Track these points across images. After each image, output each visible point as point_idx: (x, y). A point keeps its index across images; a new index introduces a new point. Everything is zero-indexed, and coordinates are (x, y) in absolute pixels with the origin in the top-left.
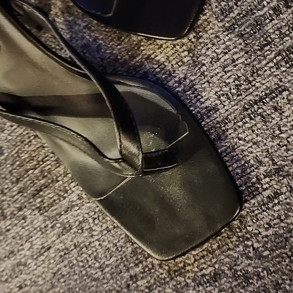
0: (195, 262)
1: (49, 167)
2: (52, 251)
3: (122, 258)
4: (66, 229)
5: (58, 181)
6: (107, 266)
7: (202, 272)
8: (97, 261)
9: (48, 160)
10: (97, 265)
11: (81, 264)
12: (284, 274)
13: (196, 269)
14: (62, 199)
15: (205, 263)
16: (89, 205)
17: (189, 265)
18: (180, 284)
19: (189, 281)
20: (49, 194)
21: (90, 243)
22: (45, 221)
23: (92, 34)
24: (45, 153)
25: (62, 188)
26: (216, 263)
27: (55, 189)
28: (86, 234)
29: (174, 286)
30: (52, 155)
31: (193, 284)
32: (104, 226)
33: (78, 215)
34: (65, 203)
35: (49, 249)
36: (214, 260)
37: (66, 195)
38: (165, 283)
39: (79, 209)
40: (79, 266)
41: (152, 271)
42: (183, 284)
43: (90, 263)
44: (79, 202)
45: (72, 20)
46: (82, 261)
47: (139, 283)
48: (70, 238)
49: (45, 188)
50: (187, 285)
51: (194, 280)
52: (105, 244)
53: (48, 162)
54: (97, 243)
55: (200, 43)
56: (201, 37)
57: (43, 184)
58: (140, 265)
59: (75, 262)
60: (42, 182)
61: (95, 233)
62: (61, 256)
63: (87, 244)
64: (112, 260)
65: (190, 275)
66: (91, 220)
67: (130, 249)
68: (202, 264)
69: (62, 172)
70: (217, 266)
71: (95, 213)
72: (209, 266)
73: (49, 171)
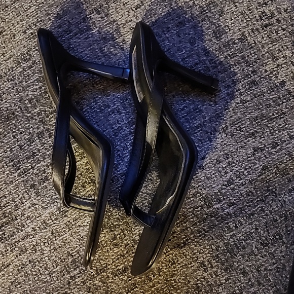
0: (113, 262)
1: (10, 210)
2: (10, 267)
3: (65, 266)
4: (23, 251)
5: (17, 219)
6: (54, 272)
7: (117, 268)
8: (47, 270)
9: (8, 206)
10: (47, 272)
11: (34, 273)
12: (163, 263)
13: (114, 267)
14: (20, 231)
15: (119, 263)
16: (40, 234)
17: (109, 265)
18: (104, 277)
19: (109, 275)
20: (9, 228)
21: (42, 258)
22: (5, 247)
23: (45, 127)
24: (6, 201)
25: (20, 224)
26: (125, 262)
27: (14, 225)
28: (39, 253)
29: (100, 279)
30: (12, 202)
31: (112, 276)
32: (52, 247)
33: (32, 241)
34: (22, 234)
35: (8, 266)
36: (124, 260)
37: (23, 228)
38: (94, 278)
39: (33, 237)
40: (32, 275)
41: (86, 271)
42: (106, 277)
43: (41, 272)
44: (33, 233)
45: (30, 116)
46: (35, 271)
47: (76, 280)
48: (26, 257)
49: (6, 224)
50: (108, 277)
51: (112, 273)
52: (53, 258)
53: (9, 207)
54: (47, 258)
55: (117, 139)
56: (117, 136)
57: (5, 222)
58: (78, 269)
59: (30, 272)
60: (4, 220)
61: (45, 252)
62: (18, 270)
63: (39, 260)
64: (58, 268)
65: (110, 270)
66: (42, 244)
67: (70, 260)
68: (117, 263)
69: (20, 213)
70: (126, 263)
71: (45, 239)
72: (122, 264)
73: (10, 213)
